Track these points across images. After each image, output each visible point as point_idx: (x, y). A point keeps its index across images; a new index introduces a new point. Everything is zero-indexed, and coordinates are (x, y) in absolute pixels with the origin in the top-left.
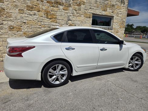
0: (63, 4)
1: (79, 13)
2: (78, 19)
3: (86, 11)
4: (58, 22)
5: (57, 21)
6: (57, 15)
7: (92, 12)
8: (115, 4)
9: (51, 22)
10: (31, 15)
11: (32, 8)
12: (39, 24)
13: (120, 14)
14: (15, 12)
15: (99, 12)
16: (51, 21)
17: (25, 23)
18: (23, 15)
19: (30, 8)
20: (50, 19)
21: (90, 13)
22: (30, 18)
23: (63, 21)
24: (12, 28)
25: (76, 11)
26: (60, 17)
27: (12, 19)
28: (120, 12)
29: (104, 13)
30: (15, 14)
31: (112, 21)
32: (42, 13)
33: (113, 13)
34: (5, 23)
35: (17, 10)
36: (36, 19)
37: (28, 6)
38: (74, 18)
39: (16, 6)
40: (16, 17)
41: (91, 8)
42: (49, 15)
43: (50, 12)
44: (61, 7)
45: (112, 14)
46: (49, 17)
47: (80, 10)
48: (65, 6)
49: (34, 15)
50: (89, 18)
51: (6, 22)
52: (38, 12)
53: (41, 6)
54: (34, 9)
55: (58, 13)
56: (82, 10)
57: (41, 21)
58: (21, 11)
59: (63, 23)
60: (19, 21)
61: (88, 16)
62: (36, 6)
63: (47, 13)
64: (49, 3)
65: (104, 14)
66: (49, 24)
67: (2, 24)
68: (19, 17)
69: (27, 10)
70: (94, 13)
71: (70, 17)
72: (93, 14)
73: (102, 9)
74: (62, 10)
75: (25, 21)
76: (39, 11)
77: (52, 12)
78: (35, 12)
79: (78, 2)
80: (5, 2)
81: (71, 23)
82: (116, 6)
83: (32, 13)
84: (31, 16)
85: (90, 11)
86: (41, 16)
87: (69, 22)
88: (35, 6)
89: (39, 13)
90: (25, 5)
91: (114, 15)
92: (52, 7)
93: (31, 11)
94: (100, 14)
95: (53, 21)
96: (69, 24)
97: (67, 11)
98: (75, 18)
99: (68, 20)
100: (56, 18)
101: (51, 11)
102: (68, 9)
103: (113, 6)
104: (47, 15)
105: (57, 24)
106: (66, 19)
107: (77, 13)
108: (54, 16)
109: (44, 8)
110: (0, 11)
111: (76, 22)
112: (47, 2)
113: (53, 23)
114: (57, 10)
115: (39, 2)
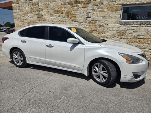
0: (82, 2)
1: (100, 8)
2: (99, 15)
3: (111, 3)
5: (76, 20)
6: (77, 14)
7: (121, 2)
9: (71, 21)
10: (57, 17)
11: (57, 12)
14: (48, 16)
16: (71, 20)
18: (52, 18)
19: (56, 12)
20: (70, 18)
21: (117, 4)
22: (56, 20)
23: (82, 19)
25: (97, 6)
26: (79, 15)
27: (46, 21)
30: (48, 18)
32: (64, 15)
36: (60, 20)
37: (55, 11)
38: (94, 15)
39: (49, 12)
40: (48, 20)
42: (69, 15)
43: (70, 12)
44: (80, 6)
46: (70, 17)
47: (102, 4)
48: (85, 3)
49: (59, 17)
50: (116, 11)
52: (62, 14)
53: (64, 9)
54: (59, 12)
55: (78, 12)
56: (105, 4)
57: (63, 21)
58: (51, 15)
59: (82, 21)
60: (50, 22)
61: (114, 9)
62: (60, 9)
63: (68, 13)
64: (70, 4)
65: (145, 2)
66: (70, 23)
68: (50, 20)
69: (55, 13)
70: (125, 3)
71: (89, 14)
72: (123, 5)
74: (82, 8)
75: (53, 22)
77: (72, 12)
78: (60, 14)
80: (43, 11)
81: (90, 20)
83: (57, 15)
85: (117, 2)
86: (64, 17)
90: (54, 10)
92: (72, 8)
93: (57, 14)
95: (73, 20)
96: (88, 22)
97: (86, 9)
98: (96, 14)
99: (87, 18)
100: (75, 17)
101: (72, 11)
102: (88, 6)
105: (76, 22)
106: (85, 16)
107: (98, 8)
108: (74, 15)
109: (66, 10)
110: (41, 17)
111: (96, 19)
112: (68, 4)
113: (72, 22)
114: (77, 9)
115: (62, 6)
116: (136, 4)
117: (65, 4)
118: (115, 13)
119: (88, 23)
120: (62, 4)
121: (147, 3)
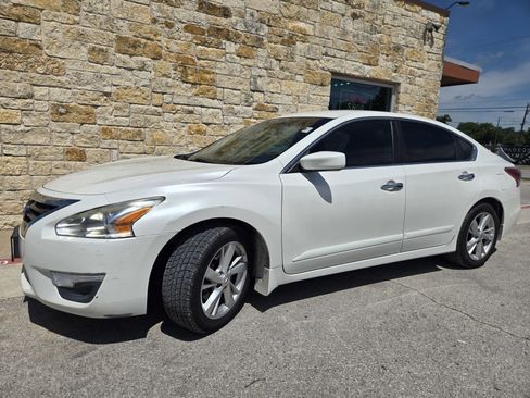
0: (238, 36)
1: (288, 69)
2: (284, 88)
3: (311, 62)
4: (219, 96)
5: (215, 93)
6: (217, 71)
7: (331, 66)
8: (403, 42)
9: (196, 95)
10: (132, 69)
11: (134, 47)
12: (155, 101)
13: (420, 77)
14: (76, 58)
15: (352, 67)
16: (194, 91)
17: (108, 94)
18: (104, 69)
19: (129, 46)
20: (194, 84)
21: (323, 68)
22: (127, 79)
23: (234, 92)
24: (63, 110)
25: (280, 61)
26: (225, 78)
27: (63, 79)
28: (420, 71)
29: (369, 72)
30: (78, 66)
31: (394, 97)
32: (167, 65)
33: (396, 71)
34: (38, 92)
35: (84, 50)
36: (146, 82)
37: (120, 39)
38: (271, 85)
39: (81, 37)
40: (78, 75)
41: (326, 54)
42: (189, 72)
43: (193, 60)
44: (231, 47)
45: (394, 74)
46: (190, 78)
47: (293, 59)
48: (244, 43)
49: (141, 69)
50: (322, 85)
51: (45, 90)
52: (154, 59)
53: (164, 41)
54: (140, 50)
55: (221, 68)
56: (297, 58)
57: (163, 89)
58: (97, 55)
59: (236, 100)
60: (88, 87)
61: (318, 79)
62: (148, 39)
63: (184, 64)
64: (192, 32)
65: (368, 76)
66: (191, 101)
67: (31, 96)
68: (88, 75)
69: (119, 51)
70: (337, 69)
71: (259, 81)
72: (334, 73)
73: (362, 57)
74: (234, 56)
75: (107, 89)
76: (157, 57)
77: (201, 62)
78: (144, 59)
79: (287, 32)
80: (44, 24)
81: (262, 101)
82: (407, 50)
83: (133, 62)
84: (130, 73)
85: (323, 63)
86: (164, 75)
87: (257, 96)
88: (143, 41)
89: (156, 63)
90: (113, 36)
91: (400, 80)
92: (199, 47)
93: (131, 56)
94: (356, 74)
95: (203, 94)
96: (255, 105)
97: (249, 62)
98: (276, 84)
99: (254, 91)
100: (212, 83)
101: (199, 59)
102: (255, 54)
103: (397, 48)
104: (184, 71)
105: (215, 103)
106: (246, 87)
107: (282, 68)
108: (208, 76)
109: (174, 47)
110: (26, 53)
111: (277, 99)
112: (186, 29)
113: (201, 100)
114: (218, 55)
115: (157, 27)
116: (353, 77)
117: (169, 26)
118: (319, 90)
119: (256, 109)
120: (155, 21)
121: (371, 79)
